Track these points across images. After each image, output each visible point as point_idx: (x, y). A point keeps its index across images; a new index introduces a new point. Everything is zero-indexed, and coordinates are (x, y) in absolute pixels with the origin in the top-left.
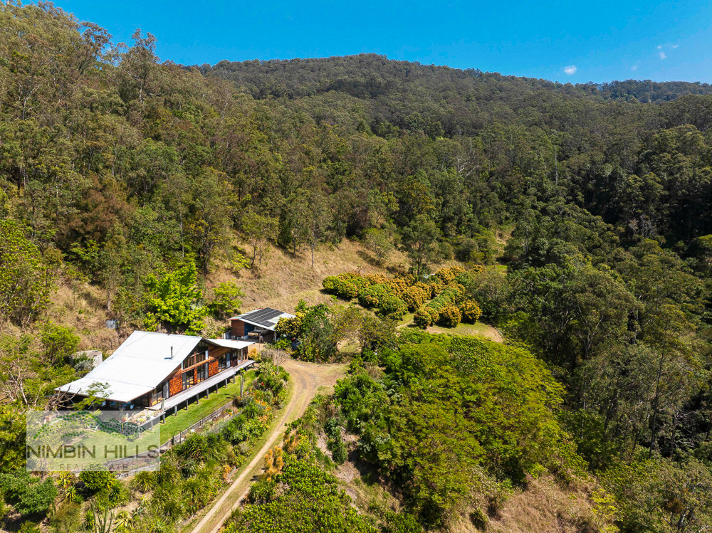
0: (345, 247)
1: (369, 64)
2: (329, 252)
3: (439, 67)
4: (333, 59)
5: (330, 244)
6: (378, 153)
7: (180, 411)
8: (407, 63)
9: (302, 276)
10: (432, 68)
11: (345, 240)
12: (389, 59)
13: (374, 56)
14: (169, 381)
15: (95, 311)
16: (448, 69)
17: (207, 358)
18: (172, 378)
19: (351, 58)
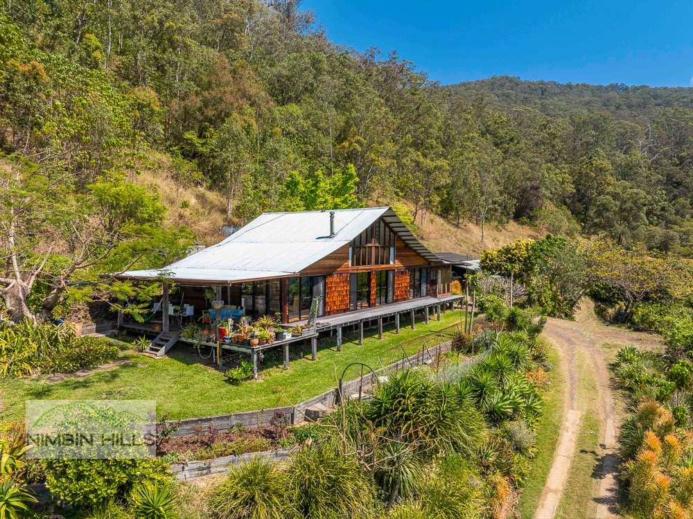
0: (513, 229)
1: (502, 85)
2: (495, 232)
3: (578, 85)
4: (464, 84)
5: (496, 223)
6: (545, 128)
7: (347, 345)
8: (542, 83)
9: (471, 249)
10: (569, 86)
11: (511, 222)
12: (523, 80)
13: (507, 78)
14: (325, 277)
15: (209, 213)
16: (587, 86)
17: (392, 263)
18: (331, 275)
19: (483, 82)
